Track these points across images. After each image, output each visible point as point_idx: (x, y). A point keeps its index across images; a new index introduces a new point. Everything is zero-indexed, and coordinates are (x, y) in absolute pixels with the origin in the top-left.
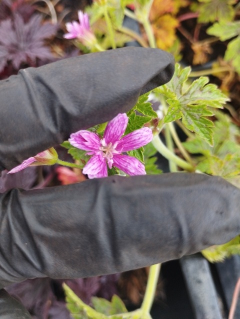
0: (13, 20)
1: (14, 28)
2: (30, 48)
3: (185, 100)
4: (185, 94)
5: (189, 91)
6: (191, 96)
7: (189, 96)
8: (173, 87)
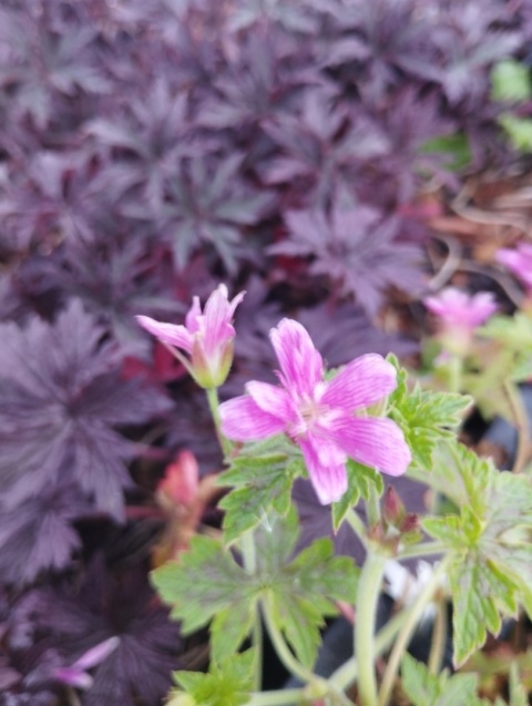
0: (382, 221)
1: (371, 229)
2: (360, 273)
3: (495, 553)
4: (503, 545)
5: (514, 548)
6: (508, 559)
7: (508, 555)
8: (496, 514)
